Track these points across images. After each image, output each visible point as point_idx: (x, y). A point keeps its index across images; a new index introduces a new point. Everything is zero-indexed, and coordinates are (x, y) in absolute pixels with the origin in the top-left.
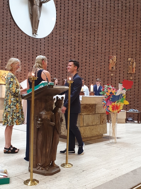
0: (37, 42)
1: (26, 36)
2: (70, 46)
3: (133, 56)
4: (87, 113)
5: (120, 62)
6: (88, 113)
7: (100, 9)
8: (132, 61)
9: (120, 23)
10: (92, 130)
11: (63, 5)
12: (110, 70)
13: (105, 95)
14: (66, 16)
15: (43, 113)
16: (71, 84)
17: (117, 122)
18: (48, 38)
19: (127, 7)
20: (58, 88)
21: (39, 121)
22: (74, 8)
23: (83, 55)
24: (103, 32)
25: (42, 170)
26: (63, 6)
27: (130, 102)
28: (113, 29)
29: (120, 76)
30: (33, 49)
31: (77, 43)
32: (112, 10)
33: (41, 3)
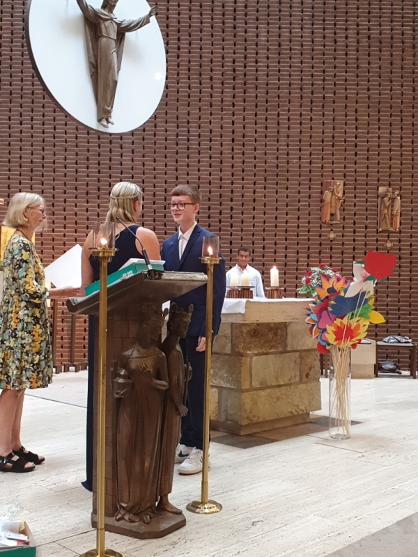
0: (111, 142)
1: (79, 125)
2: (208, 153)
3: (393, 181)
4: (260, 351)
5: (355, 197)
6: (265, 351)
7: (294, 45)
8: (390, 194)
9: (354, 85)
10: (278, 399)
11: (184, 36)
12: (325, 223)
13: (314, 295)
14: (195, 68)
15: (133, 353)
16: (215, 265)
17: (350, 375)
18: (144, 131)
19: (374, 38)
20: (176, 280)
21: (120, 376)
22: (216, 45)
23: (247, 179)
24: (303, 113)
25: (131, 521)
26: (186, 39)
27: (387, 314)
28: (334, 102)
29: (354, 240)
30: (99, 164)
31: (226, 145)
32: (330, 49)
33: (122, 31)
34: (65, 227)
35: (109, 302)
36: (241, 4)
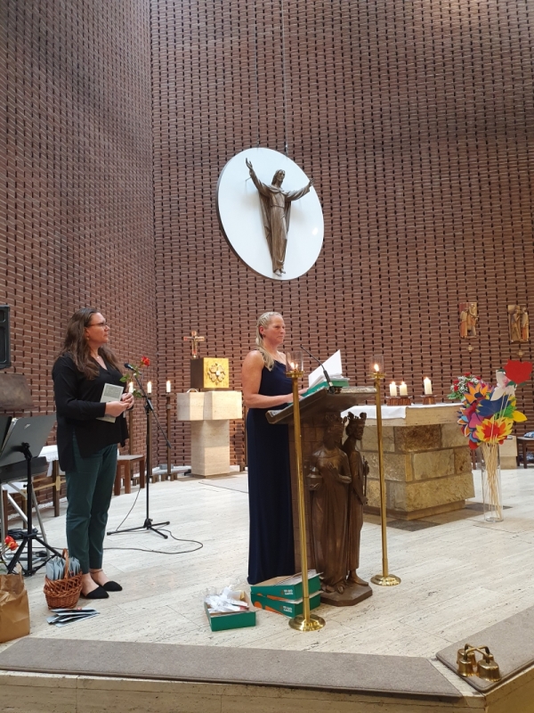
0: (282, 287)
1: (257, 276)
2: (360, 288)
3: (521, 299)
5: (488, 315)
6: (423, 449)
7: (426, 196)
8: (518, 311)
9: (479, 223)
10: (437, 489)
11: (336, 199)
12: (464, 338)
13: (463, 400)
14: (345, 222)
18: (307, 275)
19: (494, 183)
21: (312, 473)
22: (362, 202)
23: (394, 307)
24: (437, 249)
26: (337, 201)
28: (463, 239)
29: (490, 351)
30: (273, 304)
31: (375, 280)
32: (456, 196)
33: (289, 200)
36: (379, 169)
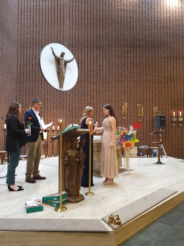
1: (54, 89)
2: (90, 96)
3: (141, 103)
5: (131, 107)
7: (113, 66)
8: (140, 106)
9: (130, 76)
12: (123, 114)
13: (119, 135)
15: (69, 151)
17: (130, 157)
18: (72, 90)
19: (135, 64)
21: (66, 158)
22: (92, 66)
23: (101, 103)
24: (116, 84)
26: (84, 65)
27: (140, 139)
28: (124, 81)
29: (131, 119)
30: (60, 99)
31: (95, 93)
32: (123, 67)
33: (66, 63)
34: (51, 117)
35: (63, 137)
36: (98, 55)
